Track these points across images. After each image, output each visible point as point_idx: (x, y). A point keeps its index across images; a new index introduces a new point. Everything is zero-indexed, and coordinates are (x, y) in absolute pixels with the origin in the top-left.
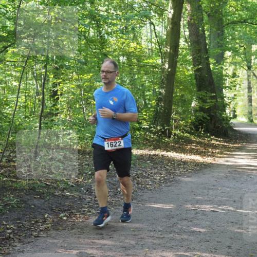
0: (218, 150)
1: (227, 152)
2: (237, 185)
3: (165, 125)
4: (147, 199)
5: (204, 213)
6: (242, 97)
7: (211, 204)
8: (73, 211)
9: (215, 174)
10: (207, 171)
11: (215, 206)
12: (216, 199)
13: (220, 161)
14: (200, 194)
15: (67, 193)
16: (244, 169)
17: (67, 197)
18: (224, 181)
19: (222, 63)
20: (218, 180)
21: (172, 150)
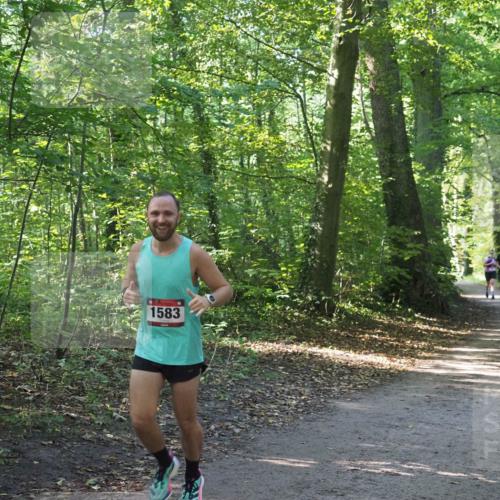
0: (423, 343)
1: (441, 348)
2: (446, 418)
3: (322, 293)
4: (265, 447)
5: (371, 478)
6: (483, 234)
7: (387, 459)
8: (114, 472)
9: (409, 395)
10: (393, 387)
11: (397, 462)
12: (401, 449)
13: (424, 366)
14: (370, 438)
15: (109, 435)
16: (469, 383)
17: (107, 444)
18: (424, 409)
19: (437, 171)
20: (411, 408)
21: (332, 343)
